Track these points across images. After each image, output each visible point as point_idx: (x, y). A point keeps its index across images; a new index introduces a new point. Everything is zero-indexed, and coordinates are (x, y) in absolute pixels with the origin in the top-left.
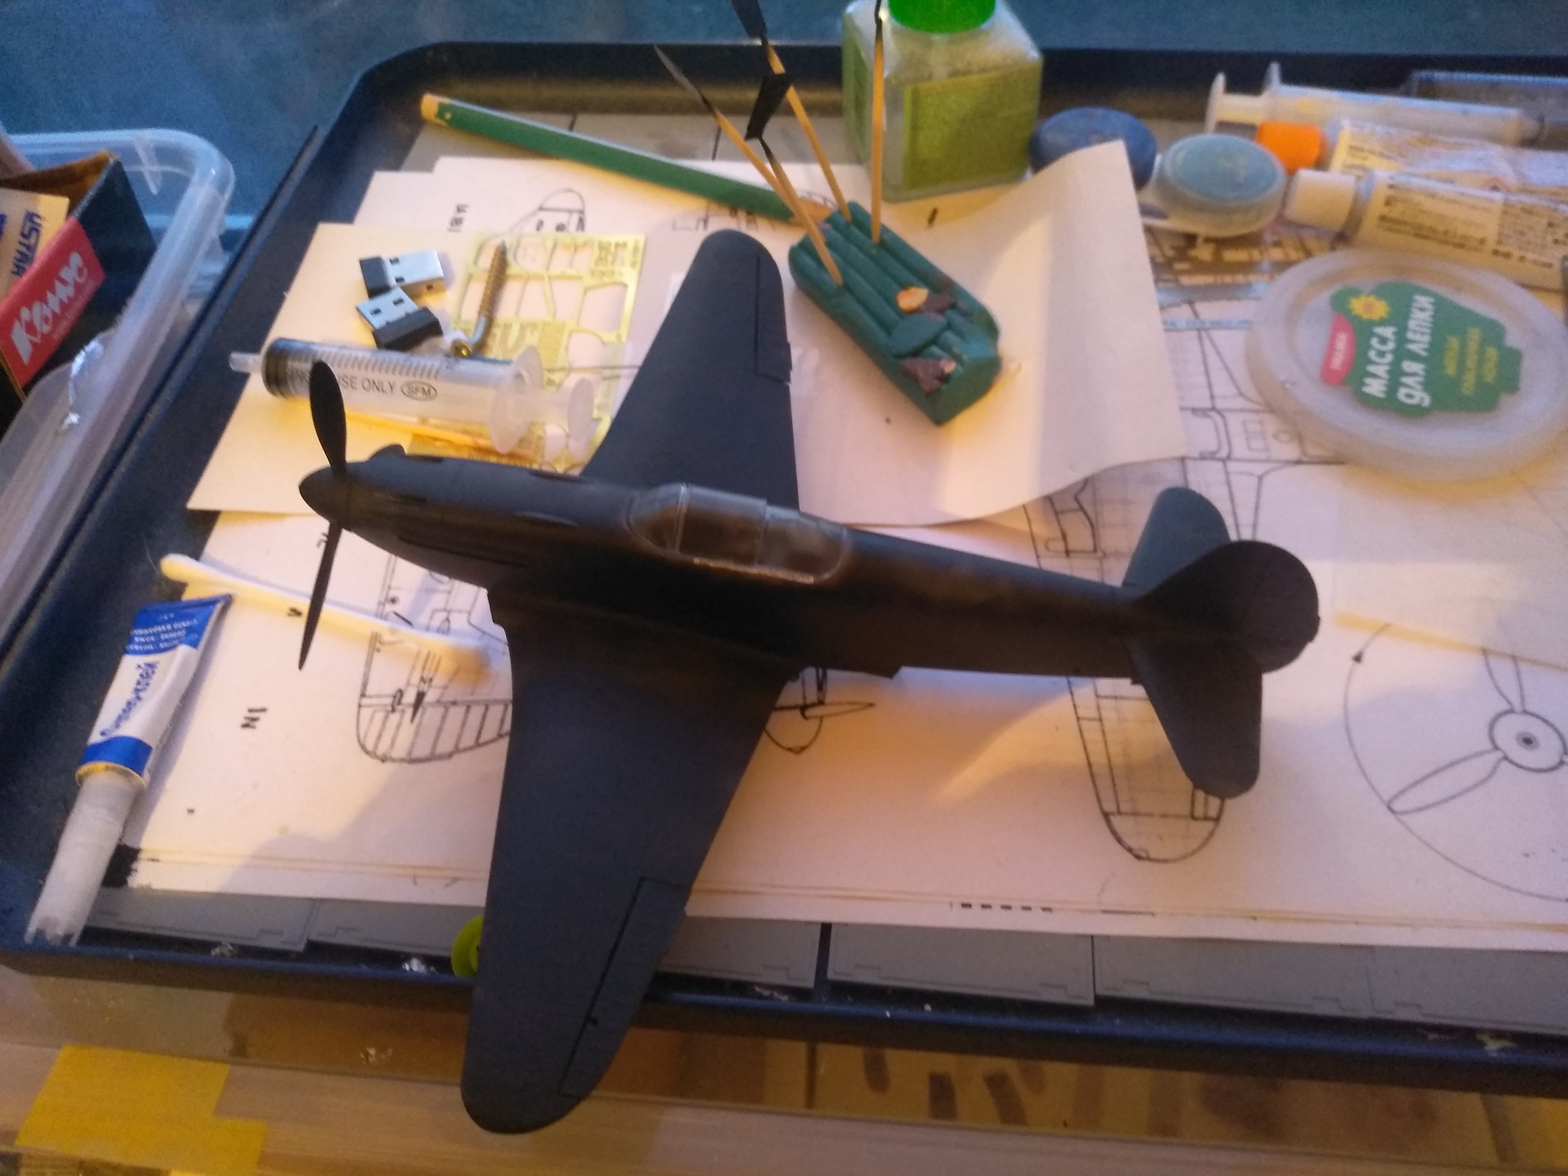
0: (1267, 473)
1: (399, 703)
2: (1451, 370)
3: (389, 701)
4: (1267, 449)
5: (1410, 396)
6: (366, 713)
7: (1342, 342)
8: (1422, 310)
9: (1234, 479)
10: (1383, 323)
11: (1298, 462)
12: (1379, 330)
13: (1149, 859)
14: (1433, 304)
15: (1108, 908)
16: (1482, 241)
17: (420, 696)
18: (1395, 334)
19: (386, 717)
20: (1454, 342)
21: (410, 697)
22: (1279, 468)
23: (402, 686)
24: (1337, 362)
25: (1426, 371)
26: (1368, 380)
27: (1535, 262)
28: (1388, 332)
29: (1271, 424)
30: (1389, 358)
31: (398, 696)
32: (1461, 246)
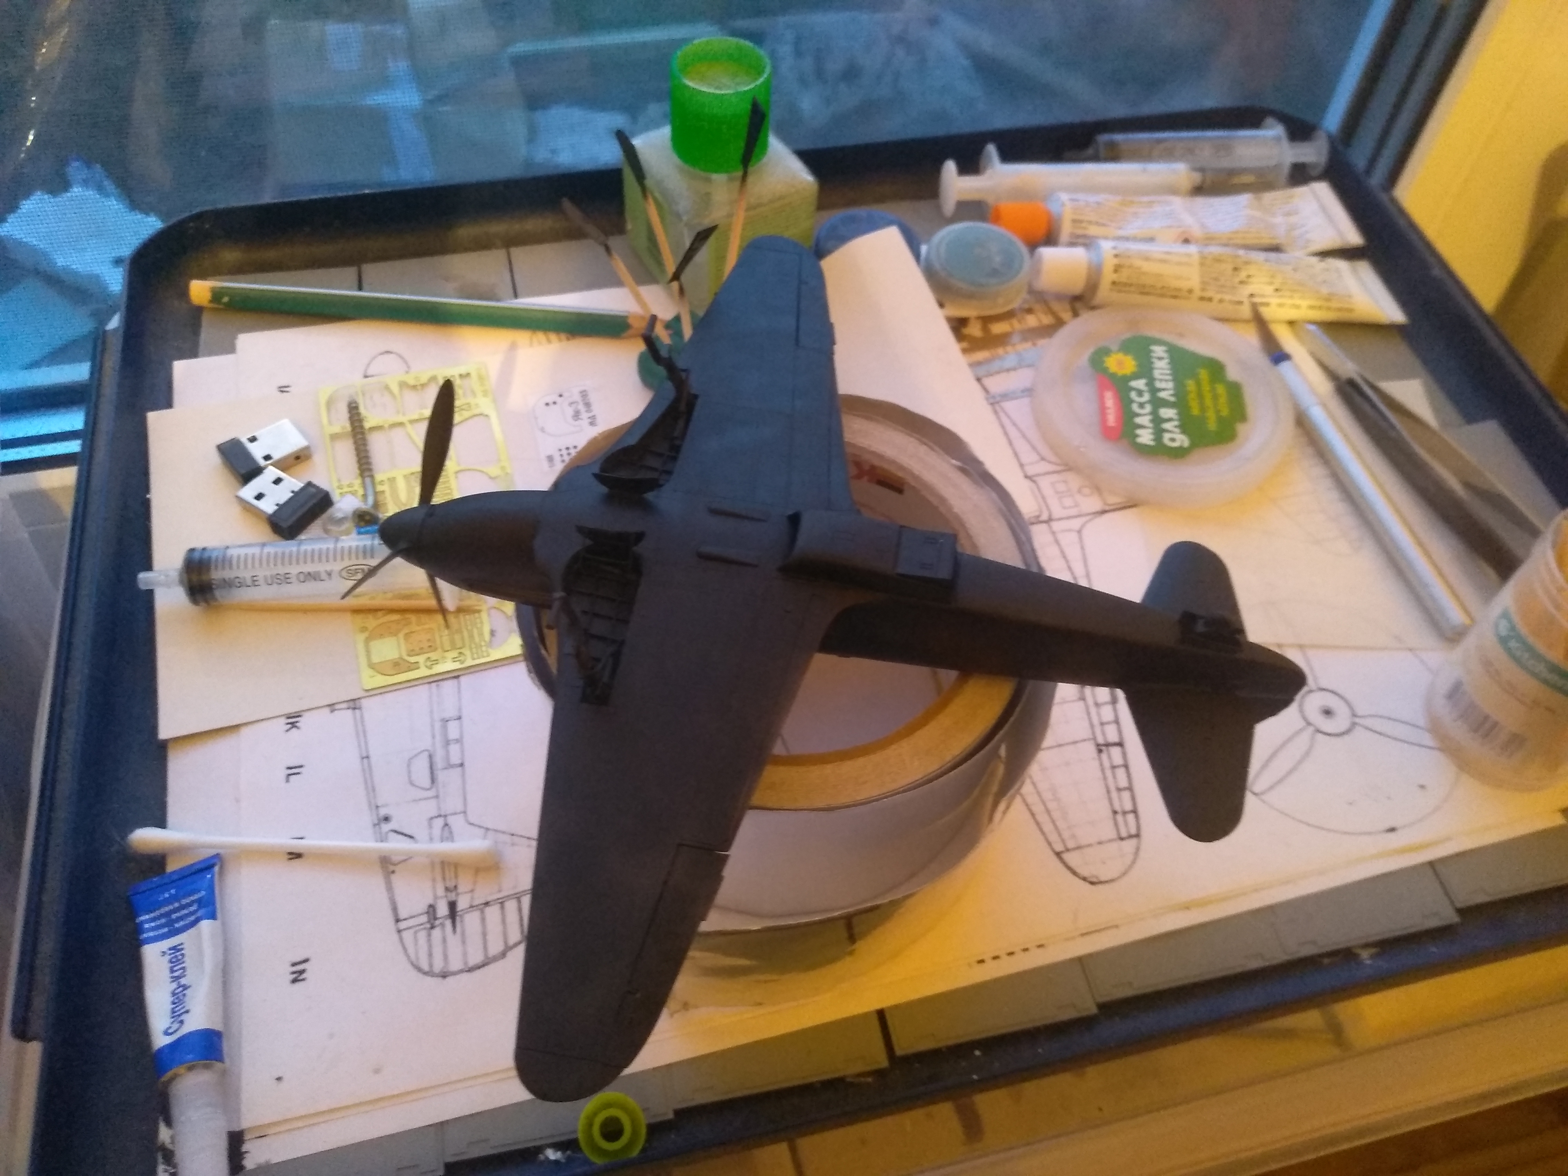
0: (1083, 526)
1: (436, 919)
2: (1195, 411)
3: (424, 919)
4: (1077, 505)
5: (1173, 440)
6: (408, 936)
7: (1110, 401)
8: (1160, 359)
9: (1060, 536)
10: (1136, 376)
11: (1104, 512)
12: (1134, 384)
13: (1101, 882)
14: (1167, 351)
15: (1084, 932)
16: (1190, 291)
17: (452, 906)
18: (1147, 384)
19: (429, 935)
20: (1191, 385)
21: (443, 910)
22: (1090, 520)
23: (430, 901)
24: (1111, 420)
25: (1179, 414)
26: (1139, 432)
27: (1231, 302)
28: (1140, 384)
29: (1074, 481)
30: (1148, 408)
31: (431, 912)
32: (1175, 297)
